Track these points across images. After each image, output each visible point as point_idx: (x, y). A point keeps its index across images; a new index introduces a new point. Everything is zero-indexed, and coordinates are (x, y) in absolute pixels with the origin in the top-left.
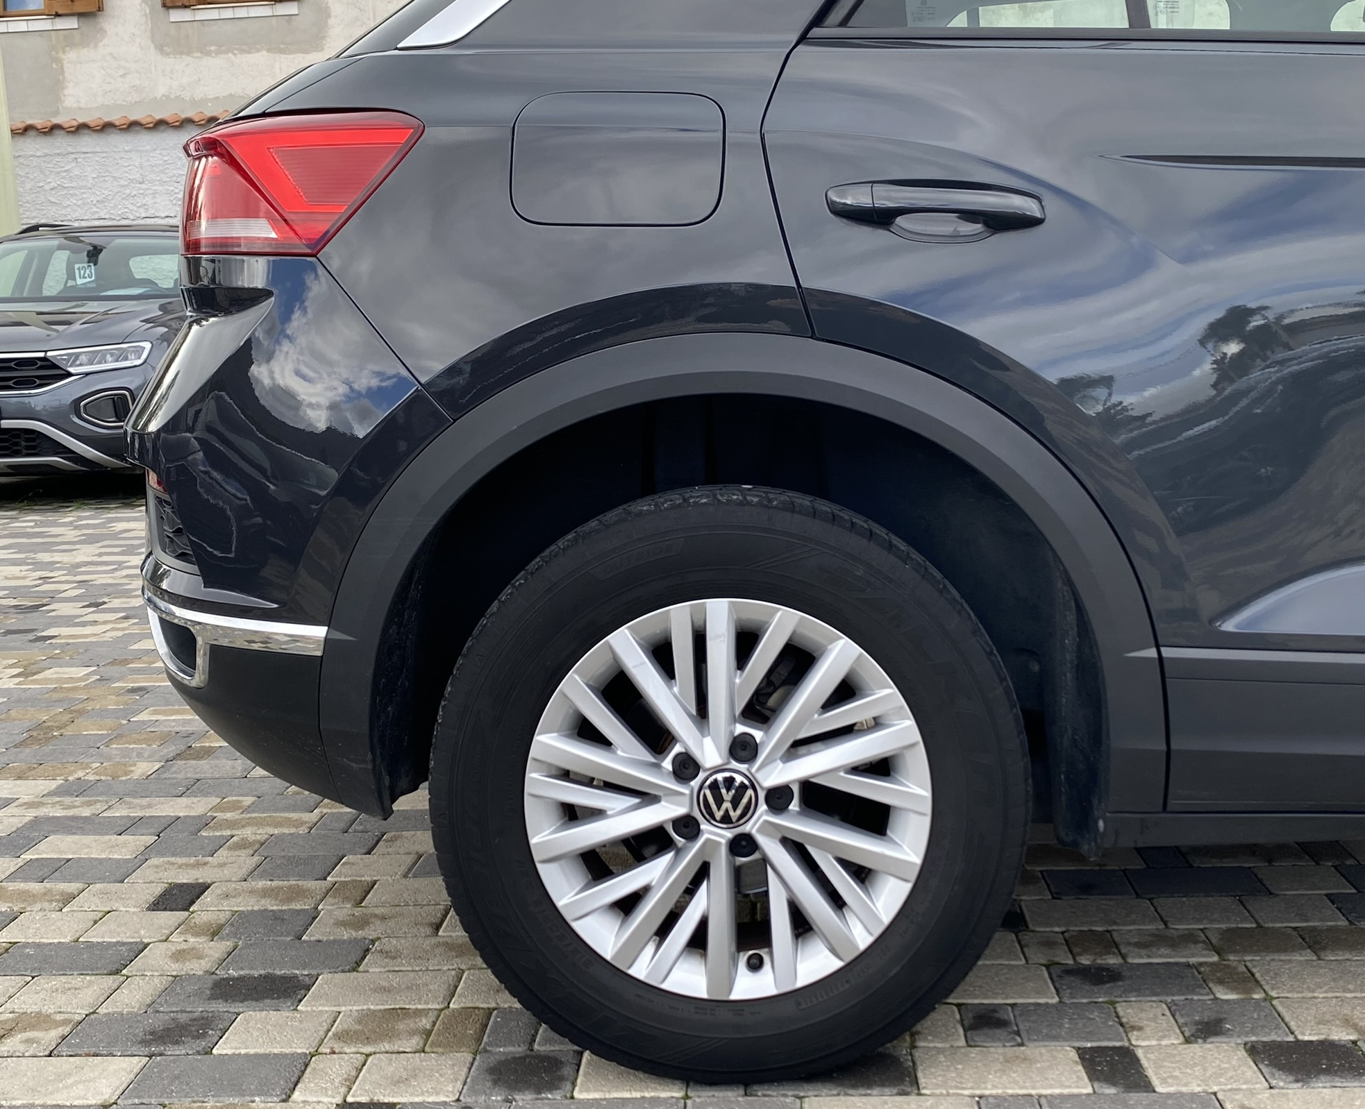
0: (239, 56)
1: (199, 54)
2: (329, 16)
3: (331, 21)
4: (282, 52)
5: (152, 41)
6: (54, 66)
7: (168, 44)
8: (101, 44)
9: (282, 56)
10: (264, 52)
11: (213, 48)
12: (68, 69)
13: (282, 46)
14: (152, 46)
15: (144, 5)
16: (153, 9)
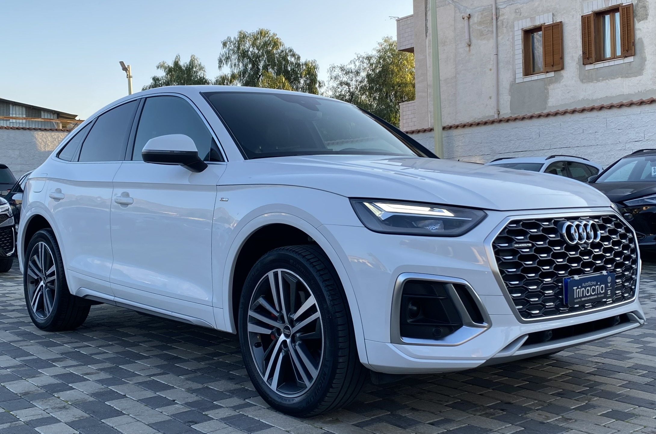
0: (610, 80)
1: (596, 82)
2: (646, 61)
3: (646, 63)
4: (626, 77)
5: (579, 78)
6: (546, 91)
7: (585, 78)
8: (561, 82)
9: (627, 79)
10: (620, 78)
11: (601, 79)
12: (550, 92)
13: (627, 75)
14: (579, 80)
15: (577, 65)
16: (580, 66)
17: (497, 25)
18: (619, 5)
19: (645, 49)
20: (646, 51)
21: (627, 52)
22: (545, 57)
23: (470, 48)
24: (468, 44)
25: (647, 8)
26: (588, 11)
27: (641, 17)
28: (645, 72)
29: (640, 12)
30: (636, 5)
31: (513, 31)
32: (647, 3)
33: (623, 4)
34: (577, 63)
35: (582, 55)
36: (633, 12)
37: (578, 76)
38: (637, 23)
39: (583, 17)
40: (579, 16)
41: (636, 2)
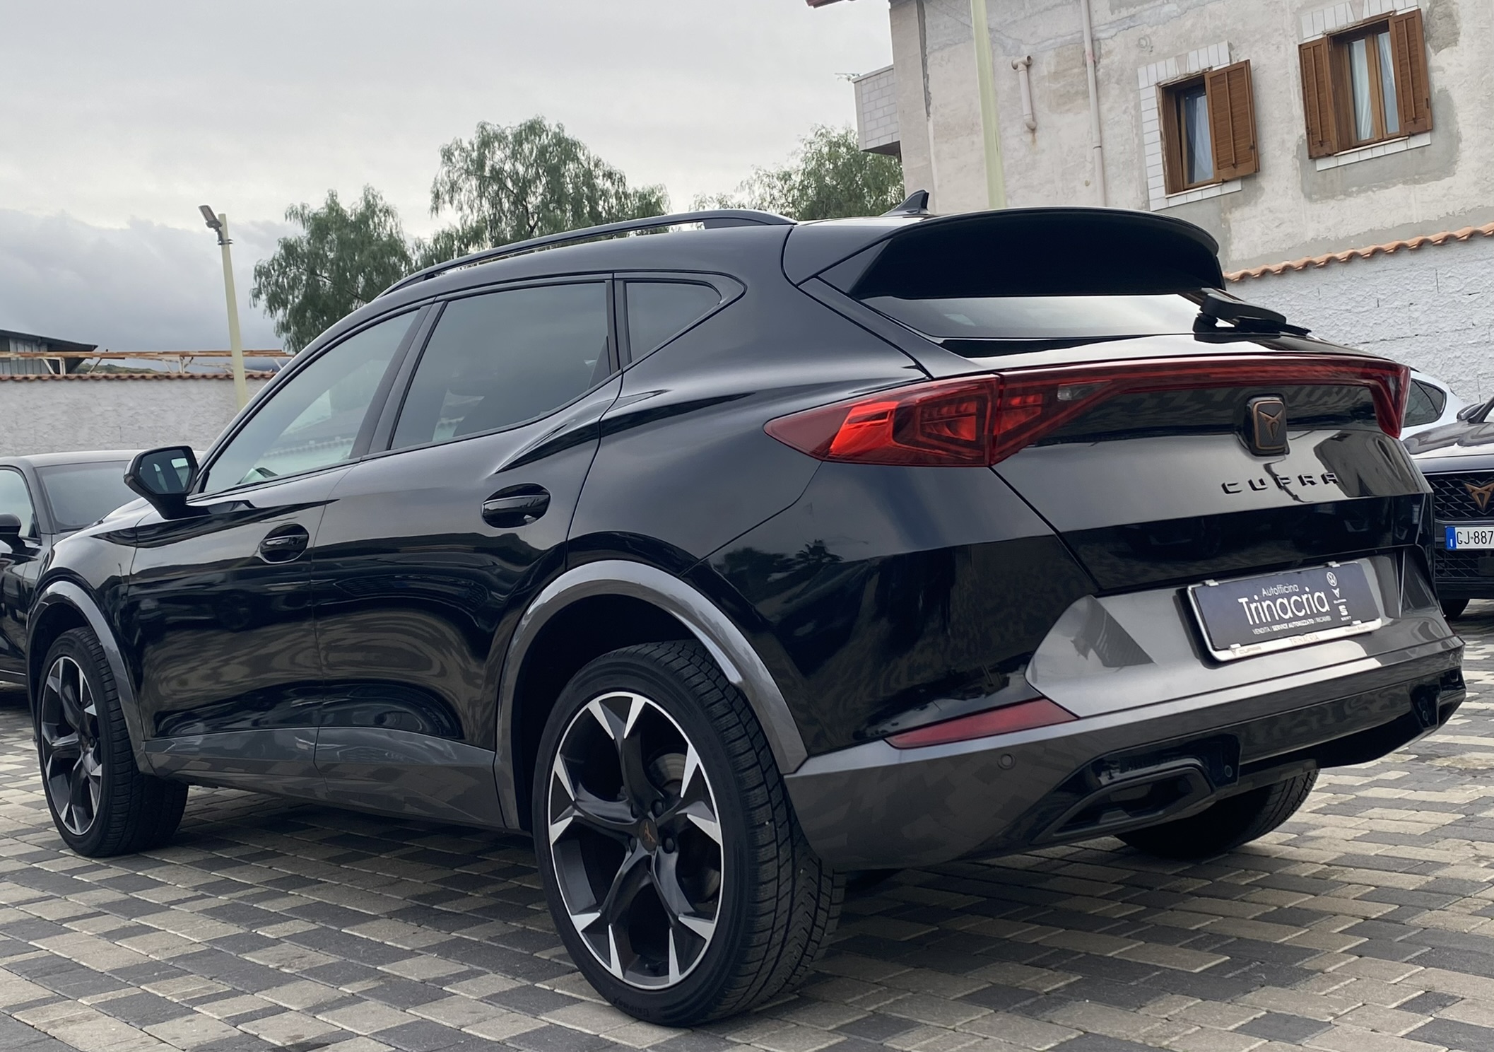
0: (1377, 192)
1: (1342, 197)
2: (1460, 140)
3: (1461, 146)
4: (1416, 182)
5: (1303, 191)
6: (1223, 226)
7: (1316, 191)
8: (1260, 201)
9: (1417, 186)
10: (1400, 186)
11: (1354, 189)
12: (1234, 226)
13: (1417, 177)
14: (1302, 196)
15: (1294, 160)
16: (1302, 163)
17: (1096, 77)
18: (1387, 15)
19: (1457, 115)
20: (1459, 119)
21: (1415, 123)
22: (1216, 145)
23: (1034, 135)
24: (1029, 127)
25: (1456, 18)
26: (1313, 33)
27: (1443, 39)
28: (1459, 169)
29: (1438, 28)
30: (1428, 12)
31: (1137, 91)
32: (1454, 7)
33: (1395, 11)
34: (1294, 157)
35: (1305, 137)
36: (1422, 30)
37: (1299, 185)
38: (1433, 54)
39: (1303, 47)
40: (1292, 44)
41: (1428, 4)
